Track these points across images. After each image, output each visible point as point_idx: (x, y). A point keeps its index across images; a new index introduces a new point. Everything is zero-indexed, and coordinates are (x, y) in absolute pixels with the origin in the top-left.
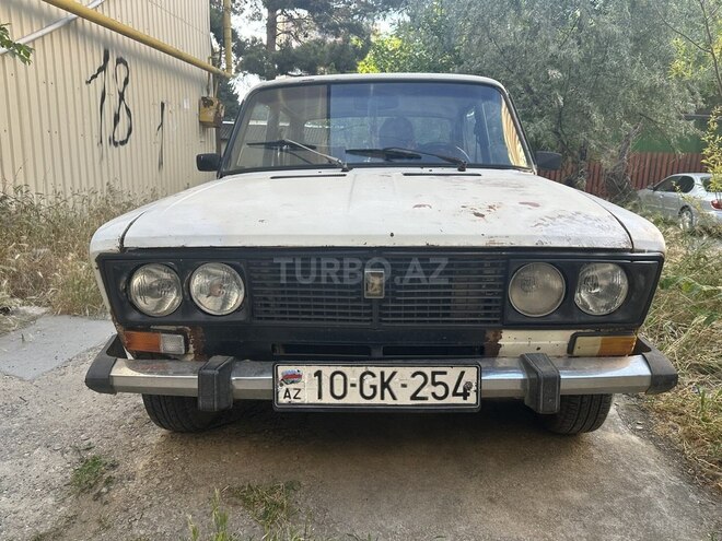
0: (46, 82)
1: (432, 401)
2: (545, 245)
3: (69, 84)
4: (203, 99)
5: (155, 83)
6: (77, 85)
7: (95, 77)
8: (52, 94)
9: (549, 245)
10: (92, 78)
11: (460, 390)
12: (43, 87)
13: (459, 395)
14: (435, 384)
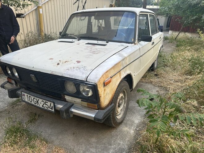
0: (62, 6)
1: (46, 108)
2: (63, 76)
3: (68, 5)
4: (111, 5)
5: (95, 2)
6: (71, 5)
7: (76, 2)
8: (64, 9)
9: (64, 76)
10: (75, 3)
11: (51, 107)
12: (61, 7)
13: (51, 108)
14: (46, 105)
